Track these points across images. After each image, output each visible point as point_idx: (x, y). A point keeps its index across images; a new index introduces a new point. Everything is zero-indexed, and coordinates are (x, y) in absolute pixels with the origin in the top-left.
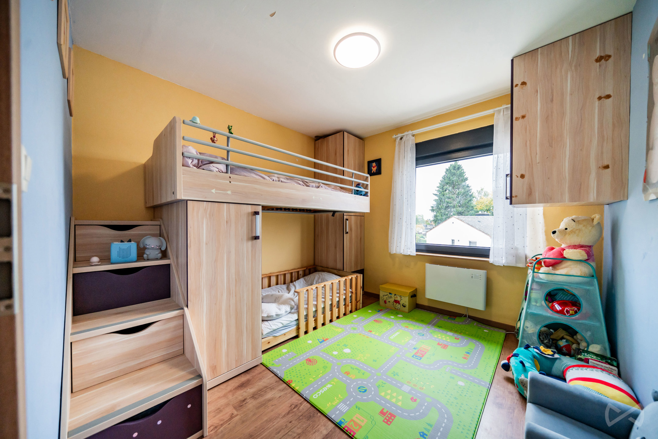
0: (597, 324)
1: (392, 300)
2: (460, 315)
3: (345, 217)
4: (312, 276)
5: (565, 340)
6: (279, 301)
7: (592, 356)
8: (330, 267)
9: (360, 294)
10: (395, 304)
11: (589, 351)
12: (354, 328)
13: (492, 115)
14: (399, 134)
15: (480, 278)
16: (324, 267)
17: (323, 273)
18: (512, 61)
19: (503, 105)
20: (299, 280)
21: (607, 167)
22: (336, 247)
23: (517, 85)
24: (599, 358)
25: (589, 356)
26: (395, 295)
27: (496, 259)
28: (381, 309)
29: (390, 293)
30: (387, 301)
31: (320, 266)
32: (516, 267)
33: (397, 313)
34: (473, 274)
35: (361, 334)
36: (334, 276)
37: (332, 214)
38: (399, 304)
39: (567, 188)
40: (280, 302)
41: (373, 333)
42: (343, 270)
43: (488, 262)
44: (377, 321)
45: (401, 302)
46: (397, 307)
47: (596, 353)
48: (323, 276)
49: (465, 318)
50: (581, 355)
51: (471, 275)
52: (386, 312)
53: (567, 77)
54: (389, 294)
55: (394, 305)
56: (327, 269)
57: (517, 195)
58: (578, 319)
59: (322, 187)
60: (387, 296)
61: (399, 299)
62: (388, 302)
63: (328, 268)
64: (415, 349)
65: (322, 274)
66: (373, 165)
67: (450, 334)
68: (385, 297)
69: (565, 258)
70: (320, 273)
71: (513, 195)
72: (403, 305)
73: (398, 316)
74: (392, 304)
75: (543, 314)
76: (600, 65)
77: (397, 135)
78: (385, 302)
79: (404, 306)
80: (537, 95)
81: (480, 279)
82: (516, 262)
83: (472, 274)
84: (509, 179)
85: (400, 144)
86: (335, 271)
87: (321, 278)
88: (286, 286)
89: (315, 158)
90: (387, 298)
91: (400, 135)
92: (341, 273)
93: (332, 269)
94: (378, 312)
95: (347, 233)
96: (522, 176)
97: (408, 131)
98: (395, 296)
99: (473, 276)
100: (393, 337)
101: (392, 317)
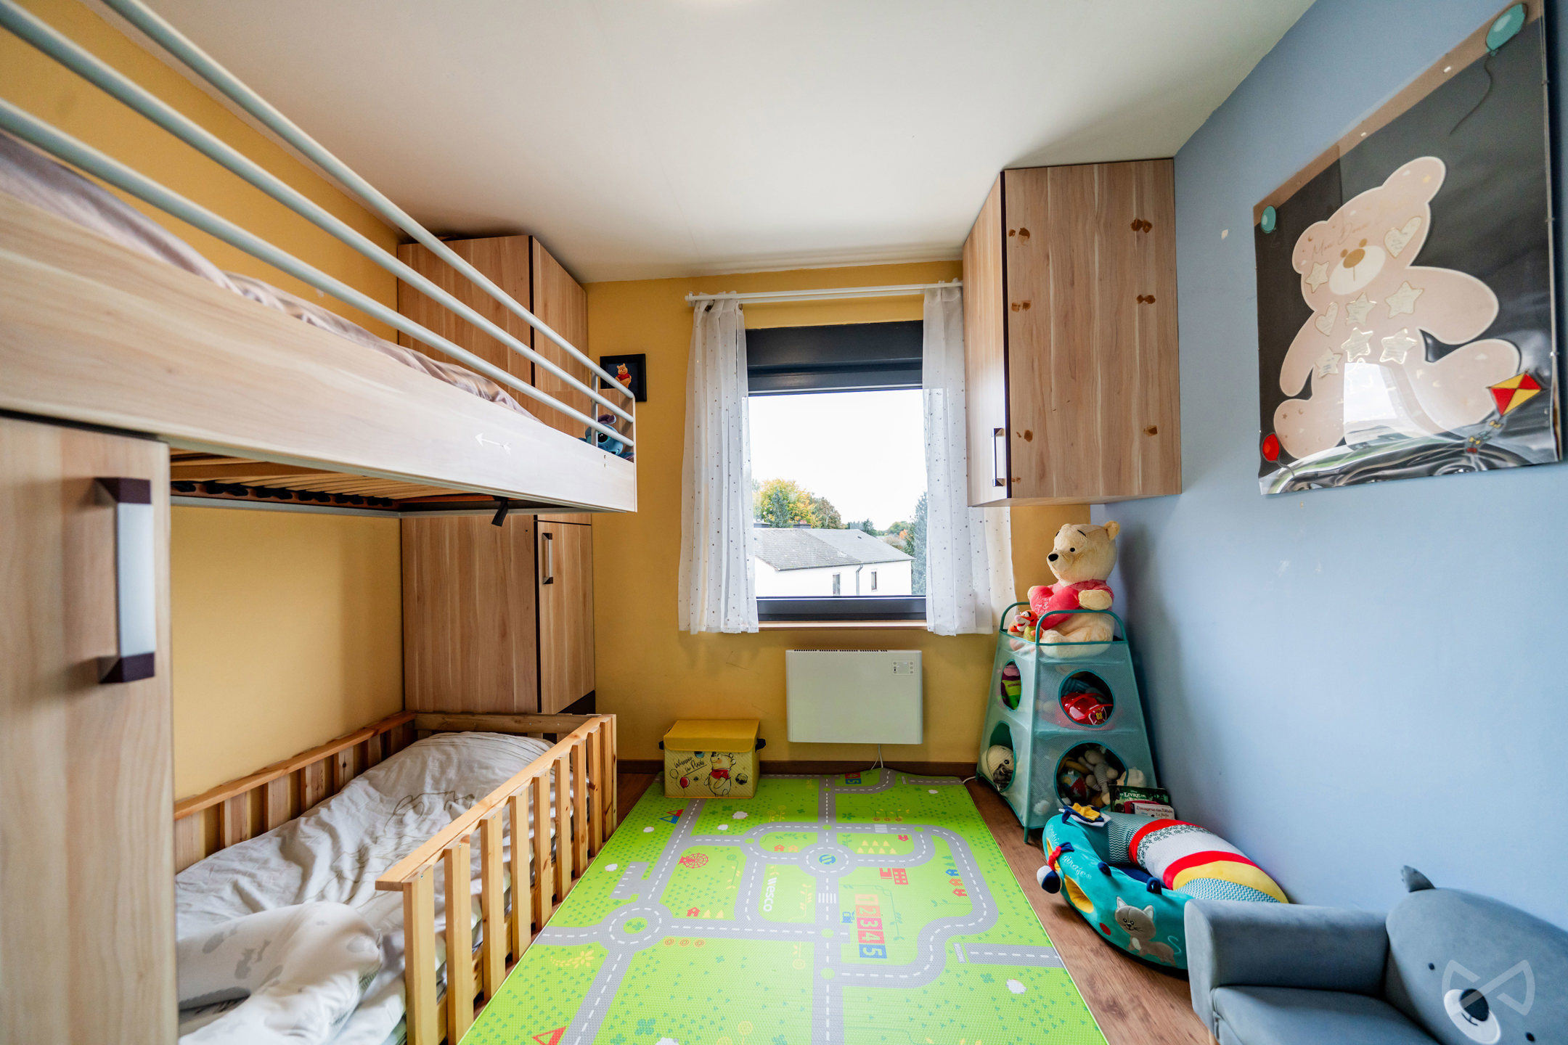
0: (1135, 730)
1: (707, 770)
2: (867, 766)
3: (542, 528)
4: (405, 761)
5: (1073, 772)
6: (277, 971)
7: (1134, 795)
8: (480, 709)
9: (613, 781)
10: (713, 780)
11: (1128, 787)
12: (635, 921)
13: (919, 300)
14: (701, 293)
15: (910, 670)
16: (456, 713)
17: (460, 739)
18: (1003, 174)
19: (940, 282)
20: (346, 793)
21: (1153, 431)
22: (504, 634)
23: (1012, 233)
24: (1144, 796)
25: (1130, 796)
26: (713, 756)
27: (939, 621)
28: (675, 809)
29: (697, 753)
30: (690, 778)
31: (435, 712)
32: (977, 634)
33: (725, 809)
34: (897, 662)
35: (672, 941)
36: (511, 739)
37: (494, 515)
38: (727, 777)
39: (1100, 467)
40: (284, 977)
41: (705, 915)
42: (540, 709)
43: (922, 630)
44: (689, 860)
45: (733, 774)
46: (722, 788)
47: (1138, 786)
48: (464, 750)
49: (878, 770)
50: (1119, 799)
51: (894, 666)
52: (697, 814)
53: (1093, 242)
54: (693, 756)
55: (712, 787)
56: (470, 717)
57: (1020, 476)
58: (1113, 727)
59: (504, 400)
60: (689, 762)
61: (724, 764)
62: (692, 780)
63: (472, 713)
64: (847, 920)
65: (453, 745)
66: (619, 372)
67: (881, 828)
68: (682, 769)
69: (1080, 608)
70: (444, 739)
71: (1012, 477)
72: (737, 780)
73: (734, 817)
74: (707, 783)
75: (1060, 731)
76: (1138, 237)
77: (697, 294)
78: (684, 783)
79: (742, 782)
80: (1048, 265)
81: (912, 672)
82: (978, 624)
83: (895, 663)
84: (1002, 440)
85: (705, 321)
86: (508, 722)
87: (455, 761)
88: (276, 841)
89: (399, 309)
90: (689, 770)
91: (706, 298)
92: (532, 722)
93: (488, 713)
94: (674, 821)
95: (550, 581)
96: (1028, 436)
97: (728, 292)
98: (715, 759)
99: (898, 667)
100: (769, 902)
101: (724, 827)
